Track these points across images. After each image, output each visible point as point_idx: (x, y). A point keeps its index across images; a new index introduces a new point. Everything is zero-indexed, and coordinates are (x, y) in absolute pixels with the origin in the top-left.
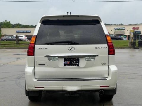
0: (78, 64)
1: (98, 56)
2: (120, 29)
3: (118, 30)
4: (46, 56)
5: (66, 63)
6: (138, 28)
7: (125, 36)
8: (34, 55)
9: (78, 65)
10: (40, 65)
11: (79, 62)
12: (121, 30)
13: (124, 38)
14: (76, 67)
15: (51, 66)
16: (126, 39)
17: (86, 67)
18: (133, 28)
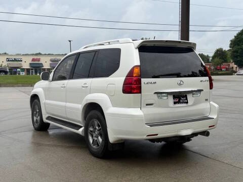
0: (186, 101)
1: (202, 90)
2: (15, 60)
3: (13, 61)
4: (155, 93)
5: (175, 101)
6: (39, 60)
7: (23, 69)
8: (140, 92)
9: (187, 103)
10: (147, 105)
11: (187, 99)
12: (17, 61)
13: (21, 73)
14: (185, 105)
15: (160, 106)
16: (24, 73)
17: (194, 104)
18: (33, 59)
